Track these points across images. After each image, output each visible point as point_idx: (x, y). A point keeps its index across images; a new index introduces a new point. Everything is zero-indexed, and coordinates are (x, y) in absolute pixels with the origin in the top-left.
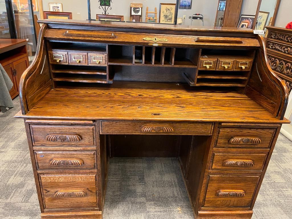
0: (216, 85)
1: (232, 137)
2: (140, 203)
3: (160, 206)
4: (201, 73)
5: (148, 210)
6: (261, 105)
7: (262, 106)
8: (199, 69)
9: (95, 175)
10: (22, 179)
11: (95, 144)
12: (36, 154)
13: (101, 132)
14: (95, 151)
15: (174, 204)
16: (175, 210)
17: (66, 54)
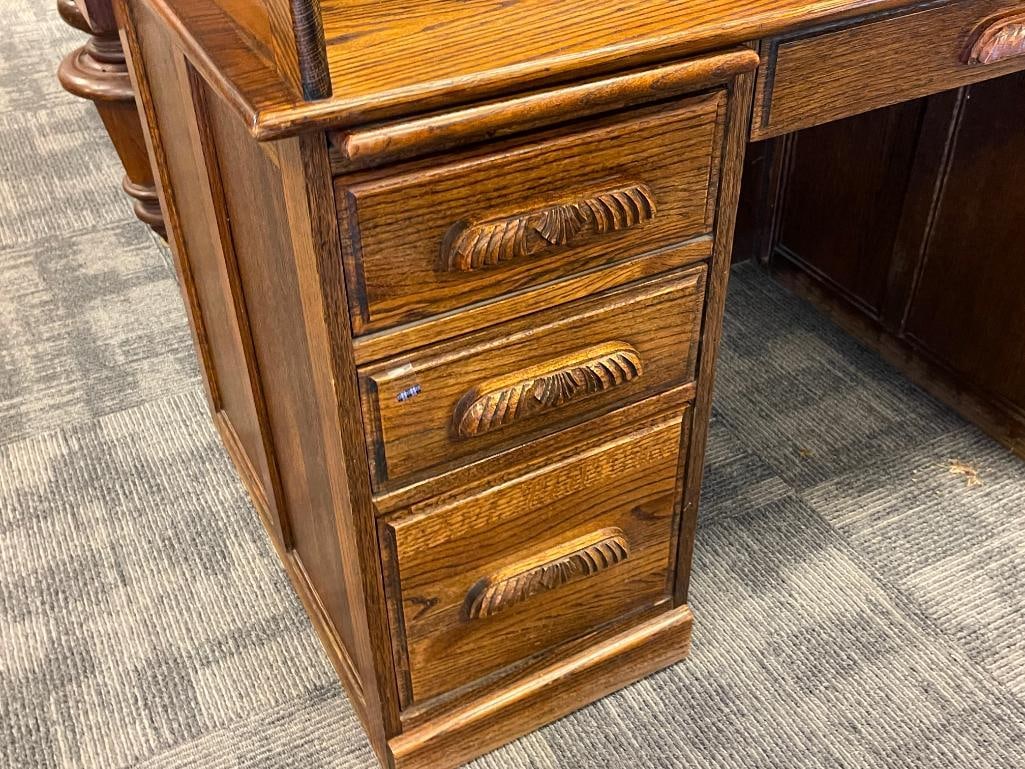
9: (679, 420)
11: (711, 221)
12: (374, 387)
13: (757, 121)
14: (705, 266)
15: (918, 457)
16: (943, 481)
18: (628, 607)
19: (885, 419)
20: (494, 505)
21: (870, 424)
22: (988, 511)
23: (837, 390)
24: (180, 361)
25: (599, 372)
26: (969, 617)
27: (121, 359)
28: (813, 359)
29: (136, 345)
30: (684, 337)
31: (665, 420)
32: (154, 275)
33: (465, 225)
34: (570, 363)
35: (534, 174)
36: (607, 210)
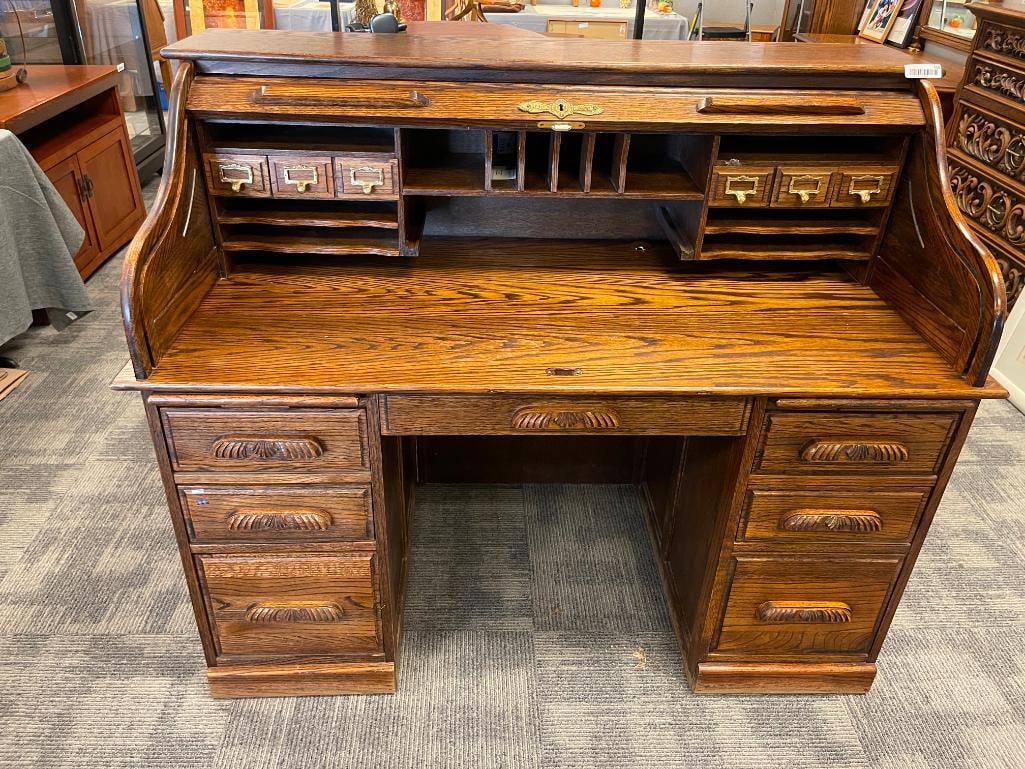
0: (768, 256)
1: (812, 442)
2: (516, 635)
3: (578, 645)
4: (716, 215)
5: (539, 657)
8: (710, 204)
9: (369, 559)
10: (140, 556)
11: (368, 466)
12: (185, 495)
13: (384, 427)
14: (368, 486)
15: (622, 639)
16: (623, 658)
17: (261, 164)
18: (352, 650)
19: (624, 609)
20: (258, 568)
21: (613, 609)
22: (633, 685)
23: (613, 581)
25: (300, 522)
28: (617, 558)
30: (361, 517)
31: (357, 556)
34: (285, 513)
35: (258, 425)
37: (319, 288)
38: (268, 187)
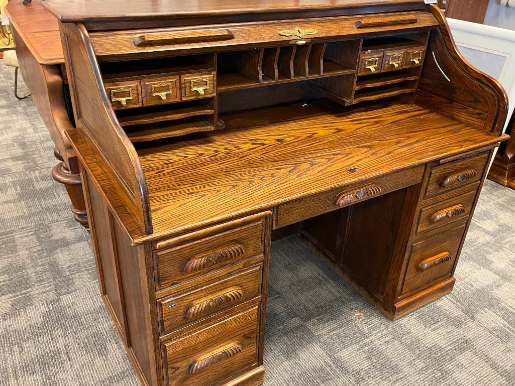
0: (379, 97)
3: (328, 321)
4: (361, 79)
5: (316, 334)
6: (453, 119)
7: (457, 120)
8: (359, 74)
9: (257, 307)
11: (263, 251)
12: (161, 305)
13: (274, 225)
14: (262, 263)
15: (345, 310)
16: (353, 318)
17: (137, 86)
18: (242, 367)
19: (334, 295)
20: (198, 337)
21: (330, 297)
22: (366, 328)
23: (320, 284)
24: (90, 274)
25: (229, 296)
26: (356, 367)
27: (68, 273)
28: (313, 273)
29: (73, 268)
30: (257, 283)
31: (252, 307)
32: (80, 240)
33: (189, 260)
34: (221, 294)
35: (209, 244)
36: (230, 253)
37: (176, 159)
38: (140, 100)
